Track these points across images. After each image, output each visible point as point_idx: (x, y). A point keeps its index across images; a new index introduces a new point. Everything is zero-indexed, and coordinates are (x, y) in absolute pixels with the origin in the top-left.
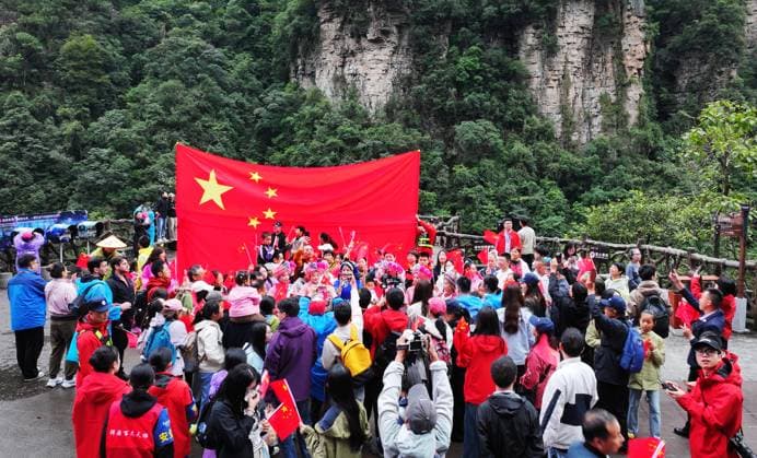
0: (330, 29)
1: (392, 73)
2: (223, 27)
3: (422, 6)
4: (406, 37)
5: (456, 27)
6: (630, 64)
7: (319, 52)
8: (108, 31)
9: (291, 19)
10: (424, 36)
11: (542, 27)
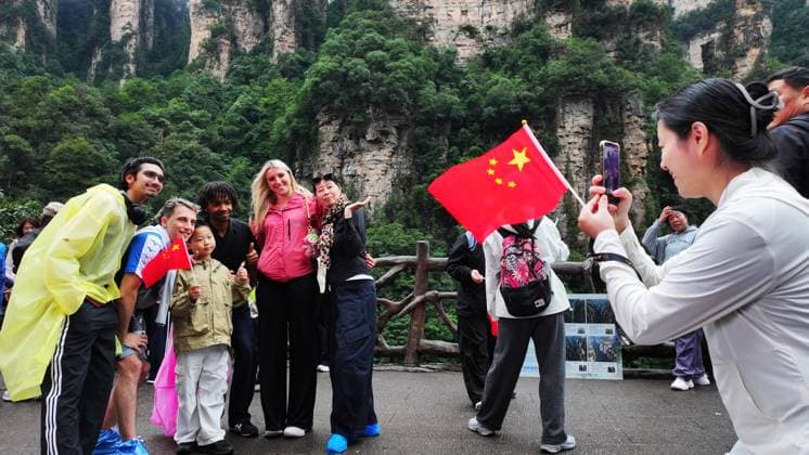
0: (328, 132)
1: (392, 173)
2: (221, 133)
3: (421, 107)
4: (405, 138)
5: (455, 128)
6: (634, 163)
7: (318, 155)
8: (104, 136)
9: (289, 122)
10: (423, 137)
11: (541, 128)
